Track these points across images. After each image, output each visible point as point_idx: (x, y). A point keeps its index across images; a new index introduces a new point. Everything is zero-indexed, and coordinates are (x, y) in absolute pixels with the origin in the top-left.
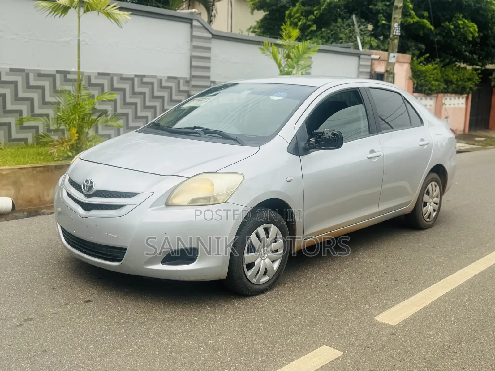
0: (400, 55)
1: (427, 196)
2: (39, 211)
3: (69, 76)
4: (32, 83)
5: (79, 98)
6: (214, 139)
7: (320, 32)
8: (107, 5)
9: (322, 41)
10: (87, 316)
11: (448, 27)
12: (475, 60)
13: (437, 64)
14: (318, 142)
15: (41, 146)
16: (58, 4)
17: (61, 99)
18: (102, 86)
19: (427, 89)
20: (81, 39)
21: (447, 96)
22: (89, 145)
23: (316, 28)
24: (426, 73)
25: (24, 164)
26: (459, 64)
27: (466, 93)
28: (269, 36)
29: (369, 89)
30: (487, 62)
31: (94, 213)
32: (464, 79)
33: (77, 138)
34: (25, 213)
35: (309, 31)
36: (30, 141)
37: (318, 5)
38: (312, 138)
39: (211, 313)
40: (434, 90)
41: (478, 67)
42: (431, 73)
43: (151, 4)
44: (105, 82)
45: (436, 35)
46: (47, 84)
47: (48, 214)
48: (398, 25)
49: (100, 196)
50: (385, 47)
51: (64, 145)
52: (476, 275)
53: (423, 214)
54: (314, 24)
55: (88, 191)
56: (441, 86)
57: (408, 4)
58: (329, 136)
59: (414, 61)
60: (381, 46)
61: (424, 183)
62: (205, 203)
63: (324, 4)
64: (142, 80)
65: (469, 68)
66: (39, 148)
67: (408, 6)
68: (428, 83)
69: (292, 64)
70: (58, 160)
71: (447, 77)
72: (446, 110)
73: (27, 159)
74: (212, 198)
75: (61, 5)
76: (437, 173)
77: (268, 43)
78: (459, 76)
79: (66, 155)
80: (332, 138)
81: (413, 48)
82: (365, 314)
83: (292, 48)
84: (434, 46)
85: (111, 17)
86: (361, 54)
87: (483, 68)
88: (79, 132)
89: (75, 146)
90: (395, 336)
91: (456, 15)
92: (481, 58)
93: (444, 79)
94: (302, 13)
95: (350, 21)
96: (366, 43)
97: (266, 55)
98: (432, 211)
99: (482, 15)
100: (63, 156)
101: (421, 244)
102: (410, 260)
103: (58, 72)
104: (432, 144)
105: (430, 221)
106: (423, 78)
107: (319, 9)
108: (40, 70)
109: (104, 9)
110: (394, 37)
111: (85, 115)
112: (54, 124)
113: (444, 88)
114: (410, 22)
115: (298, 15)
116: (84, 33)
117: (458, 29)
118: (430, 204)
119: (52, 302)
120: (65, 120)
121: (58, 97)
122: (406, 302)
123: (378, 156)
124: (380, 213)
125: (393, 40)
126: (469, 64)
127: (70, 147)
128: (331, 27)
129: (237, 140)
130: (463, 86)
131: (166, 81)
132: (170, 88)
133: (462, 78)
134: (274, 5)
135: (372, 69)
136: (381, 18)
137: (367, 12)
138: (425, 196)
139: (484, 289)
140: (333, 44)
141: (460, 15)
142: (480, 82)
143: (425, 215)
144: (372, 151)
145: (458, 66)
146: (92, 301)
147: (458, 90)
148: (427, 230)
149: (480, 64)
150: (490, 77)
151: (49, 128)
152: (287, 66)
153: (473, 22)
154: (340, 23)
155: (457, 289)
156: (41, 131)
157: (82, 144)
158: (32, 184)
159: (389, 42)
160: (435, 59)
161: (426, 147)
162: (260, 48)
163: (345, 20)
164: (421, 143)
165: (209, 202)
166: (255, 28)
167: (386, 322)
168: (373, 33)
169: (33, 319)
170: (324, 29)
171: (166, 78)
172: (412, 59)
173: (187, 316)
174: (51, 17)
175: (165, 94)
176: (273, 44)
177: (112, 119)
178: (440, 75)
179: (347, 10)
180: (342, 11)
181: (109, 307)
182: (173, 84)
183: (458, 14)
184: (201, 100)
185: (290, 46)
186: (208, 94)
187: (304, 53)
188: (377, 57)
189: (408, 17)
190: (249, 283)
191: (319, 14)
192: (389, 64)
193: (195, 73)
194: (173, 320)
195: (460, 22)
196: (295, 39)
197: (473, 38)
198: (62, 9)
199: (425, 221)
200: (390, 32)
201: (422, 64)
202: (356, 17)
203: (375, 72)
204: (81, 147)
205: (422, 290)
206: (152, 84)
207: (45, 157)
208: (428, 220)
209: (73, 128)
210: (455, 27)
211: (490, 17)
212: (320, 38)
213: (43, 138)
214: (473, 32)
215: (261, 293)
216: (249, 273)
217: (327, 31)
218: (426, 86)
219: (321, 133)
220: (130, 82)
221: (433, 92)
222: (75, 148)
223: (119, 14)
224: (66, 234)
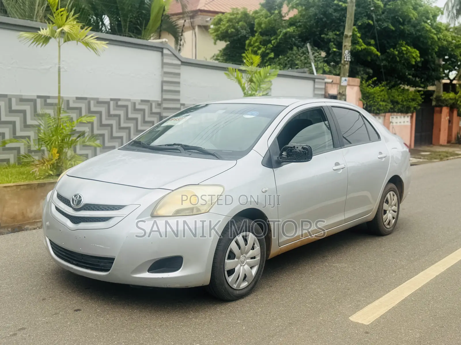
0: (351, 79)
1: (386, 204)
2: (23, 227)
3: (49, 101)
4: (14, 107)
5: (60, 120)
6: (193, 155)
7: (278, 59)
8: (85, 35)
9: (280, 67)
10: (77, 324)
11: (393, 53)
12: (417, 82)
13: (384, 86)
14: (290, 156)
15: (22, 166)
16: (40, 35)
17: (42, 122)
18: (80, 109)
19: (376, 109)
20: (61, 66)
21: (394, 115)
22: (69, 164)
23: (274, 56)
24: (375, 95)
25: (7, 182)
26: (403, 86)
27: (410, 112)
28: (231, 63)
29: (332, 108)
30: (428, 84)
31: (82, 225)
32: (408, 99)
33: (58, 157)
34: (10, 229)
35: (267, 58)
36: (12, 161)
37: (274, 35)
38: (284, 152)
39: (196, 318)
40: (381, 110)
41: (420, 89)
42: (378, 94)
43: (125, 34)
44: (83, 105)
45: (383, 60)
46: (28, 108)
47: (31, 230)
48: (349, 52)
49: (89, 210)
50: (336, 72)
51: (45, 164)
52: (437, 276)
53: (384, 221)
54: (271, 52)
55: (77, 205)
56: (388, 106)
57: (356, 33)
58: (299, 150)
59: (363, 84)
60: (332, 71)
61: (383, 193)
62: (188, 213)
63: (281, 34)
64: (117, 103)
65: (412, 89)
66: (21, 168)
67: (356, 35)
68: (376, 103)
69: (254, 87)
70: (40, 179)
71: (393, 98)
72: (393, 128)
73: (10, 178)
74: (194, 209)
75: (42, 35)
76: (395, 184)
77: (233, 69)
78: (403, 97)
79: (47, 174)
80: (302, 151)
81: (362, 73)
82: (339, 315)
83: (254, 73)
84: (381, 70)
85: (89, 46)
86: (315, 78)
87: (425, 90)
88: (60, 152)
89: (55, 164)
90: (369, 335)
91: (400, 42)
92: (423, 80)
93: (390, 100)
94: (260, 43)
95: (304, 49)
96: (320, 68)
97: (231, 80)
98: (391, 218)
99: (423, 42)
100: (44, 175)
101: (384, 249)
102: (375, 263)
103: (39, 97)
104: (389, 156)
105: (390, 228)
106: (372, 99)
107: (277, 39)
108: (22, 95)
109: (82, 40)
110: (345, 63)
111: (66, 136)
112: (36, 145)
113: (391, 108)
114: (358, 49)
115: (257, 44)
116: (63, 61)
117: (402, 55)
118: (389, 212)
119: (43, 312)
120: (47, 142)
121: (40, 120)
122: (377, 303)
123: (342, 169)
124: (346, 221)
125: (344, 65)
126: (412, 86)
127: (50, 166)
128: (288, 55)
129: (215, 155)
130: (408, 106)
131: (139, 104)
132: (143, 110)
133: (407, 99)
134: (235, 36)
135: (326, 92)
136: (332, 46)
137: (319, 41)
138: (385, 204)
139: (446, 289)
140: (289, 70)
141: (403, 42)
142: (423, 102)
143: (385, 222)
144: (337, 164)
145: (402, 88)
146: (81, 310)
147: (403, 109)
148: (388, 236)
149: (422, 85)
150: (431, 98)
151: (30, 149)
152: (250, 89)
153: (414, 48)
154: (295, 51)
155: (420, 289)
156: (22, 152)
157: (63, 163)
158: (16, 202)
159: (340, 67)
160: (382, 82)
161: (384, 160)
162: (226, 74)
163: (299, 48)
164: (379, 156)
165: (193, 213)
166: (218, 56)
167: (360, 322)
168: (326, 60)
169: (26, 328)
170: (281, 56)
171: (140, 101)
172: (361, 82)
173: (173, 322)
174: (33, 46)
175: (139, 116)
176: (237, 70)
177: (91, 139)
178: (387, 96)
179: (300, 39)
180: (296, 40)
181: (98, 315)
182: (146, 107)
183: (401, 42)
184: (179, 120)
185: (253, 72)
186: (184, 114)
187: (266, 77)
188: (330, 81)
189: (356, 45)
190: (230, 289)
191: (276, 43)
192: (341, 87)
193: (166, 96)
194: (161, 326)
195: (404, 48)
196: (256, 65)
197: (415, 62)
198: (43, 40)
199: (385, 228)
200: (341, 58)
201: (370, 87)
202: (310, 45)
203: (329, 94)
204: (61, 166)
205: (389, 291)
206: (126, 107)
207: (27, 176)
208: (388, 227)
209: (54, 148)
210: (399, 53)
211: (430, 44)
212: (278, 64)
213: (25, 158)
214: (415, 57)
215: (241, 298)
216: (230, 279)
217: (284, 58)
218: (375, 106)
219: (292, 147)
220: (106, 105)
221: (381, 112)
222: (55, 167)
223: (97, 43)
224: (55, 246)
